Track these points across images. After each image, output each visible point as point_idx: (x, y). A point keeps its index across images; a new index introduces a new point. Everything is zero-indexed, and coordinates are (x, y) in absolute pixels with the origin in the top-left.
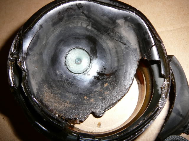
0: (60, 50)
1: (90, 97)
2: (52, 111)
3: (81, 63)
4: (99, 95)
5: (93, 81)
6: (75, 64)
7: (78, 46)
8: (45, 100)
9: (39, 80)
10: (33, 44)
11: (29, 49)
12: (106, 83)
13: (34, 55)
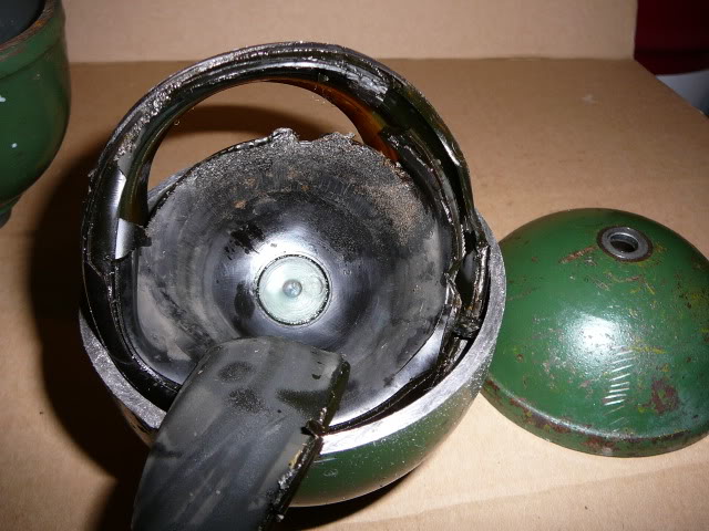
0: (337, 328)
1: (295, 184)
2: (404, 179)
3: (286, 284)
4: (271, 182)
5: (267, 225)
6: (302, 283)
7: (285, 329)
8: (414, 210)
9: (415, 258)
10: (415, 343)
11: (428, 332)
12: (239, 209)
13: (416, 318)
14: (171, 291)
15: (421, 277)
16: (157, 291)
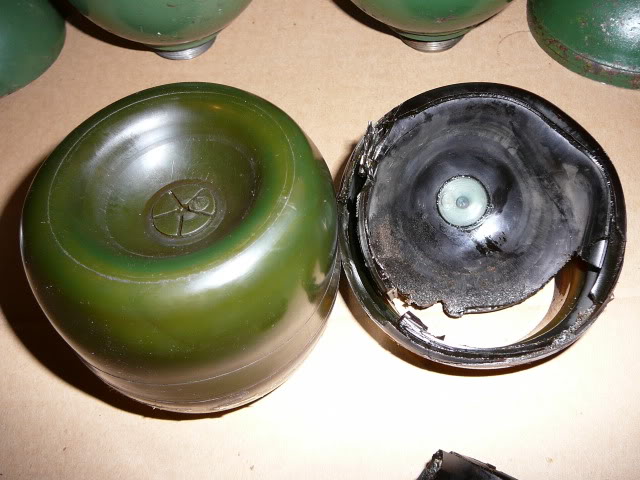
6: (455, 205)
12: (493, 266)
14: (557, 216)
15: (385, 188)
16: (568, 217)
